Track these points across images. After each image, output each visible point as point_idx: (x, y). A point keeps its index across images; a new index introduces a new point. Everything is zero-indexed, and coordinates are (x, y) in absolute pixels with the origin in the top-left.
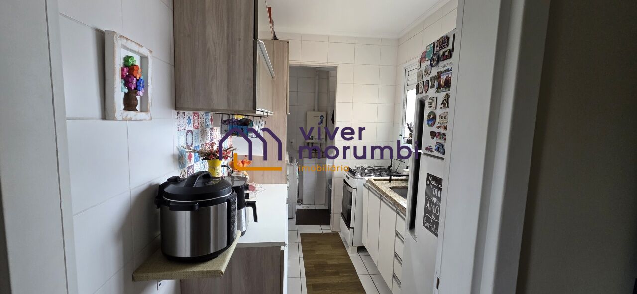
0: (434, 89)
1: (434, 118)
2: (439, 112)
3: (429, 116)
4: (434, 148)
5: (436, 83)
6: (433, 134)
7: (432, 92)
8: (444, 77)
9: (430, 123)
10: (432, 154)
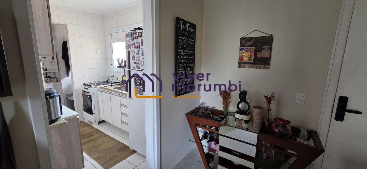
0: (133, 48)
1: (135, 58)
2: (136, 56)
3: (133, 57)
4: (136, 67)
5: (134, 46)
6: (135, 63)
7: (133, 49)
8: (136, 45)
9: (133, 59)
10: (135, 69)
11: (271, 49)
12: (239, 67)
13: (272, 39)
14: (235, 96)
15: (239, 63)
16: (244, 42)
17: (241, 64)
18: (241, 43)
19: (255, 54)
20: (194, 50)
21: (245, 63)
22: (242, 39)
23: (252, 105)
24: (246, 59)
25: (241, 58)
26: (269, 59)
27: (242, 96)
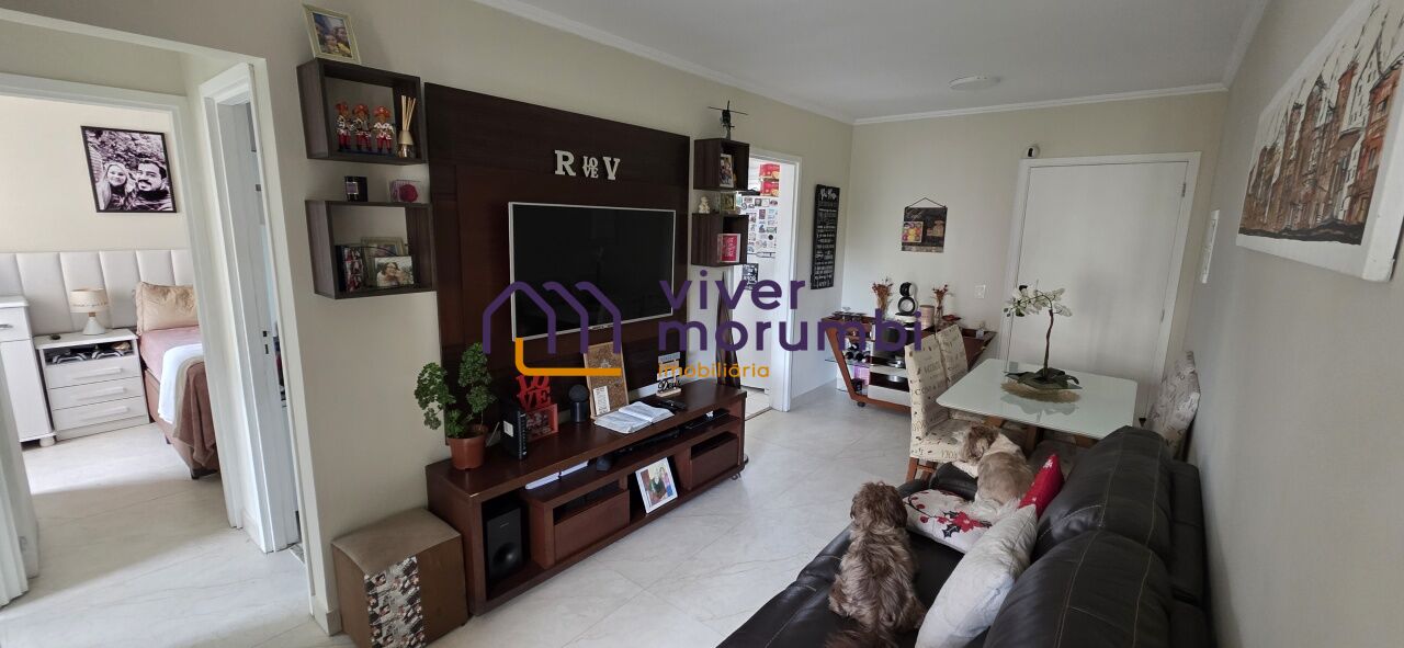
11: (944, 225)
12: (903, 249)
13: (945, 213)
14: (896, 296)
15: (903, 244)
16: (911, 214)
17: (906, 245)
18: (905, 214)
19: (924, 232)
20: (836, 227)
21: (911, 244)
22: (908, 210)
23: (921, 302)
24: (911, 239)
25: (905, 237)
26: (942, 239)
27: (905, 289)
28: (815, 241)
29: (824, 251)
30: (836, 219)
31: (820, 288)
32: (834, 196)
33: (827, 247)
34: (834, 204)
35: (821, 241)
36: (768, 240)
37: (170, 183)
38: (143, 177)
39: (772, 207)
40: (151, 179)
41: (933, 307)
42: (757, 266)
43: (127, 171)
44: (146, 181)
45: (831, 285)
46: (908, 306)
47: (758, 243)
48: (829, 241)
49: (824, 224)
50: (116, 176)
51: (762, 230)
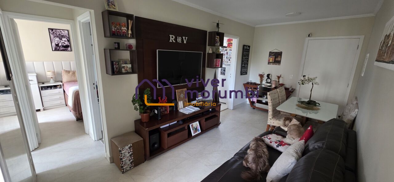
11: (281, 57)
12: (268, 64)
13: (282, 53)
14: (265, 77)
15: (268, 62)
16: (271, 54)
17: (269, 63)
18: (269, 54)
19: (275, 59)
20: (249, 57)
21: (271, 63)
22: (270, 52)
23: (273, 80)
24: (271, 61)
25: (269, 60)
26: (280, 61)
27: (268, 76)
28: (242, 61)
29: (245, 64)
30: (249, 55)
31: (243, 75)
32: (248, 48)
33: (246, 63)
34: (248, 51)
35: (244, 61)
36: (228, 61)
37: (70, 43)
38: (63, 42)
39: (230, 51)
40: (65, 42)
41: (276, 81)
42: (225, 68)
43: (59, 40)
44: (64, 43)
45: (247, 74)
46: (269, 81)
47: (226, 62)
48: (246, 61)
49: (245, 56)
50: (57, 41)
51: (227, 58)
